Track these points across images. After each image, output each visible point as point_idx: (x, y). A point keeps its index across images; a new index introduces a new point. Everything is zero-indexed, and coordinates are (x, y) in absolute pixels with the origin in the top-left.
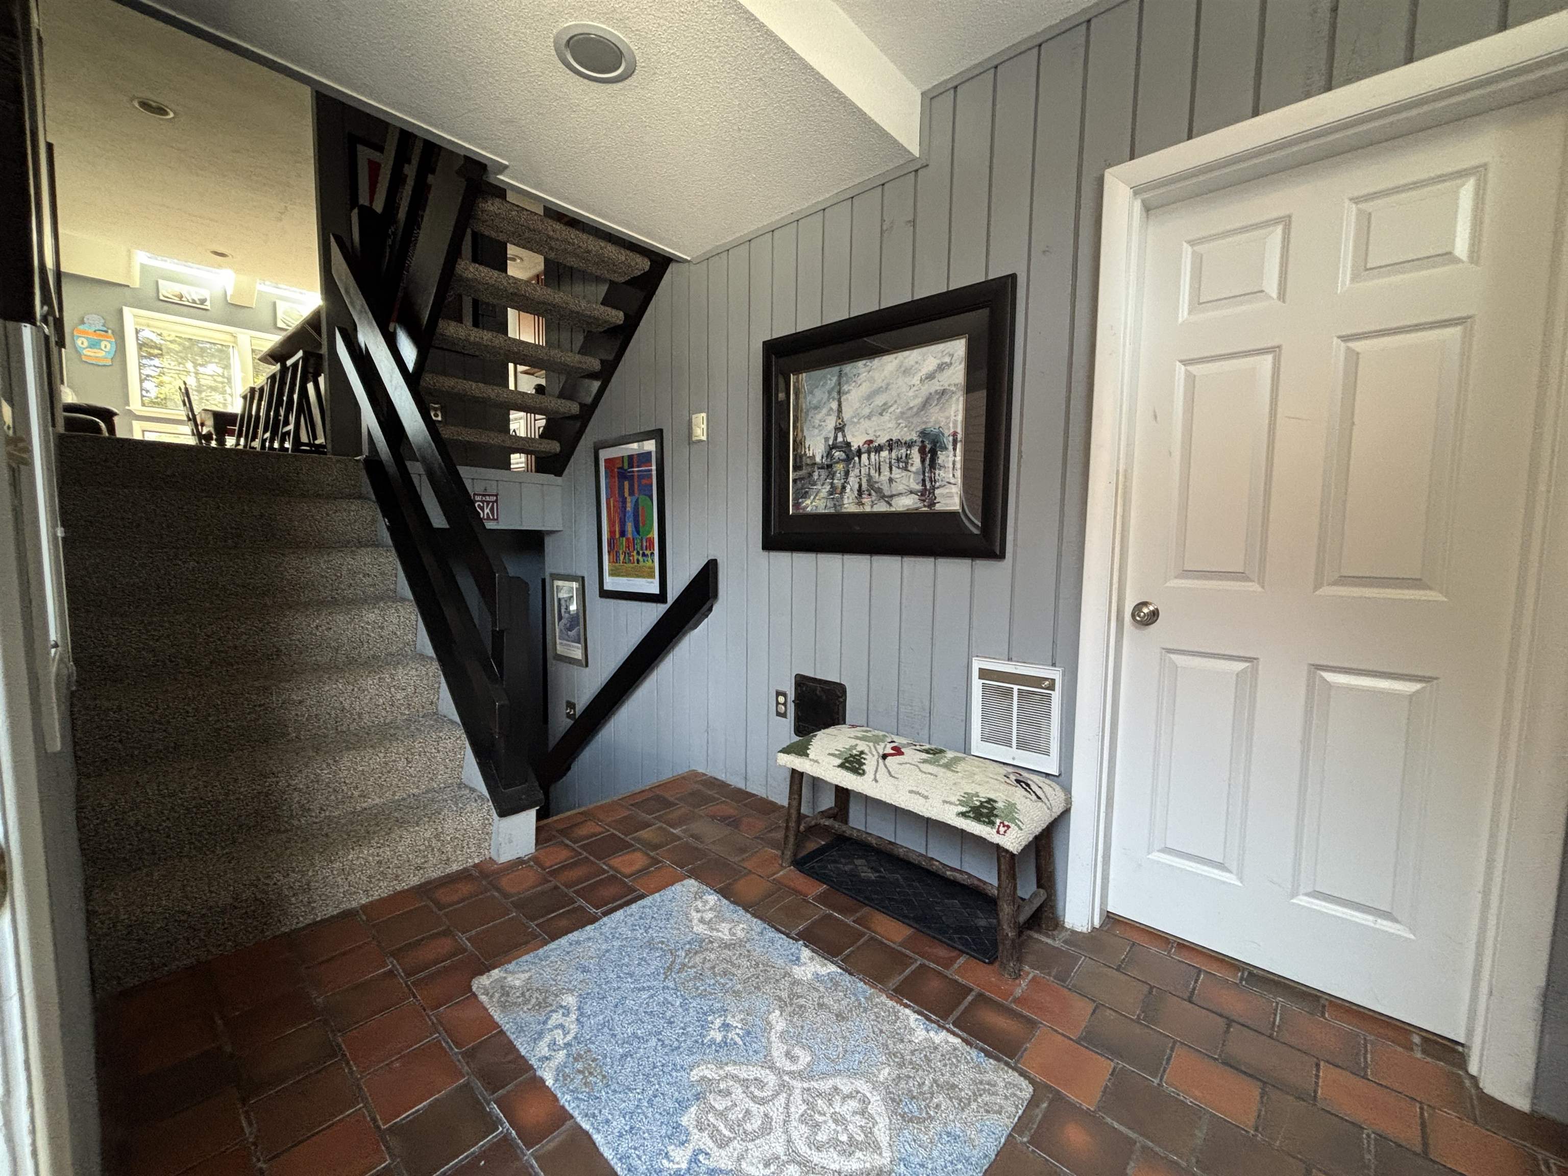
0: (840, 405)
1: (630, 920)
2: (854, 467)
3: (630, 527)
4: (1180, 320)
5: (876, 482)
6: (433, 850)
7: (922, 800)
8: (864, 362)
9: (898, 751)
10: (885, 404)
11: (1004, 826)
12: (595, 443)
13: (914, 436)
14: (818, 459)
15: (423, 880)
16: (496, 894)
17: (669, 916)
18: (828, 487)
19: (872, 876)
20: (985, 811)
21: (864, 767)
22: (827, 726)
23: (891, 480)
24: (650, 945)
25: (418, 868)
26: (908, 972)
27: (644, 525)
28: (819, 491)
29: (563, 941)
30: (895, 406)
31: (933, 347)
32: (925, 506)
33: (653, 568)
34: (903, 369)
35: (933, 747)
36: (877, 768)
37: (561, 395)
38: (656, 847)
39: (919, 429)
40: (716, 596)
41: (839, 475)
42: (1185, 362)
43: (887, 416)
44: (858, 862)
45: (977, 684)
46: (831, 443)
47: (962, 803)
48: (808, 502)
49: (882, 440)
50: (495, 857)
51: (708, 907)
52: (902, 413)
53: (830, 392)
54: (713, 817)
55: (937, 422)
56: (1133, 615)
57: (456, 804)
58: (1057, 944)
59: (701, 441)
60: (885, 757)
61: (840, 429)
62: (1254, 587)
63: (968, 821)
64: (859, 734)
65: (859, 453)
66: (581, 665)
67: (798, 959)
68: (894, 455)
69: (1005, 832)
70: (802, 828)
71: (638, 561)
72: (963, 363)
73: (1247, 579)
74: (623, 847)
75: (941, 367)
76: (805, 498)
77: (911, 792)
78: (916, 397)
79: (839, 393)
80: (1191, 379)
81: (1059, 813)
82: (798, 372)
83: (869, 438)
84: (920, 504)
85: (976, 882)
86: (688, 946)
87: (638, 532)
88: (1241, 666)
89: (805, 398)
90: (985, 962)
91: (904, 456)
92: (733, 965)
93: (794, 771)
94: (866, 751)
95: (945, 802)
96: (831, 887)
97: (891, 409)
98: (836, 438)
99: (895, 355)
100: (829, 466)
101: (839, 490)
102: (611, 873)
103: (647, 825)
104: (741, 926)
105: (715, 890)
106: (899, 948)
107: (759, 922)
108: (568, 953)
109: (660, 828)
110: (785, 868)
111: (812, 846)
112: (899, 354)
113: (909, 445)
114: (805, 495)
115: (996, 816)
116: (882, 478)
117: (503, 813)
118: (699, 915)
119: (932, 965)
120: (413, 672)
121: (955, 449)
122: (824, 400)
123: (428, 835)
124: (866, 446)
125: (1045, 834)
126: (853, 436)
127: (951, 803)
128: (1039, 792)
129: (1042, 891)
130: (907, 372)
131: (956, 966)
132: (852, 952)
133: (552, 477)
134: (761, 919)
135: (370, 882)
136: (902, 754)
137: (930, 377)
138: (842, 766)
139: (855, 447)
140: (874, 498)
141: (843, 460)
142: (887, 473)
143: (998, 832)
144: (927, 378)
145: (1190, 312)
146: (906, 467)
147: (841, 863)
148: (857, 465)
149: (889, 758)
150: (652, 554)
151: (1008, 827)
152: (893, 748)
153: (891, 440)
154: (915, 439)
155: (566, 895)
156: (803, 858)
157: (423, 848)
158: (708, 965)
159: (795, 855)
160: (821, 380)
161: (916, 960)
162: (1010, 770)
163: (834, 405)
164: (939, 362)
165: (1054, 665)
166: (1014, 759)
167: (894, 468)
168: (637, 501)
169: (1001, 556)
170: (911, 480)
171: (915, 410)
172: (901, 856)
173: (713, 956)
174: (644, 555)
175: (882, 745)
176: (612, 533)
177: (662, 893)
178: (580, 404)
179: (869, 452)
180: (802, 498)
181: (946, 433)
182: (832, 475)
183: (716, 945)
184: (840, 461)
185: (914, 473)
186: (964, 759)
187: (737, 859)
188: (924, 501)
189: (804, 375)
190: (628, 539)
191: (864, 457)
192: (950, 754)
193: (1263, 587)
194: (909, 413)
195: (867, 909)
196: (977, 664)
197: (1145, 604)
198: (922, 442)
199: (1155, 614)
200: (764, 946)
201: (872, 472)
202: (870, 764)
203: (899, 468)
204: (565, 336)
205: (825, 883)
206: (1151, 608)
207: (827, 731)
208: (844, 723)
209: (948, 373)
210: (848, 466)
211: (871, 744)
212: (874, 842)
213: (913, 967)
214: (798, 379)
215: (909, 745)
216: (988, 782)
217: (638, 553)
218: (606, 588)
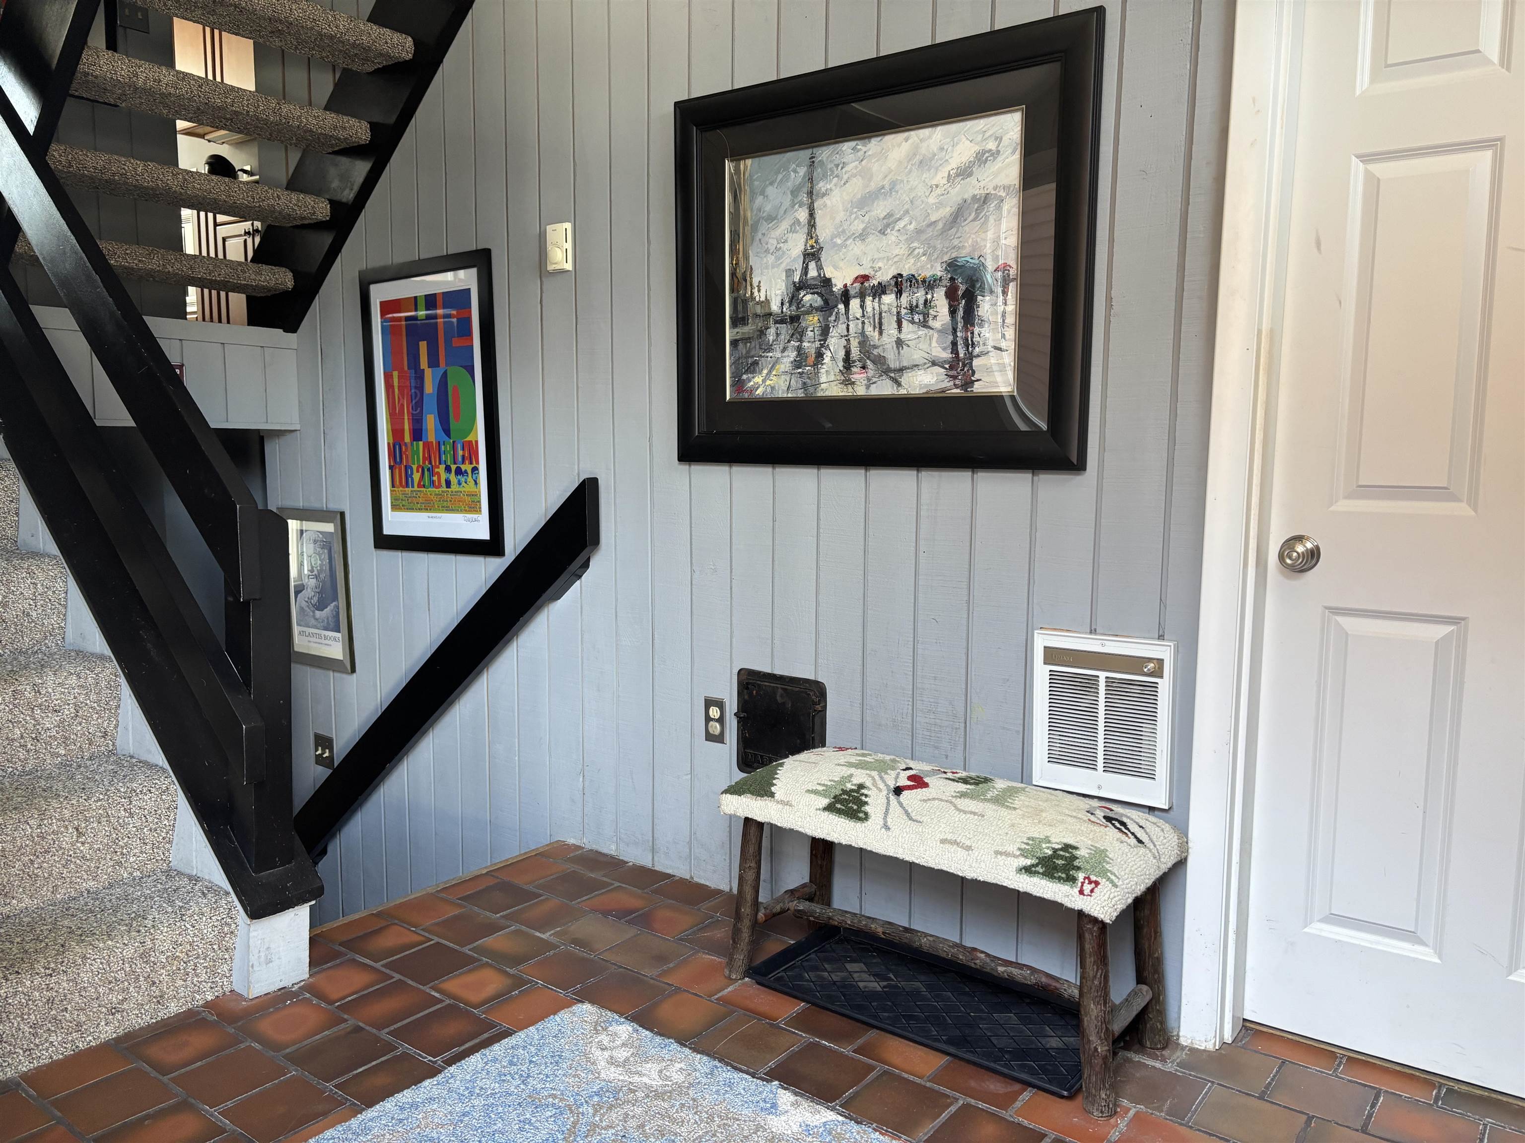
0: (812, 215)
1: (493, 1068)
2: (837, 319)
3: (431, 422)
4: (1358, 92)
5: (875, 347)
6: (137, 979)
7: (961, 853)
8: (852, 144)
9: (918, 782)
10: (889, 215)
11: (1090, 882)
12: (361, 273)
13: (938, 270)
14: (775, 307)
15: (121, 1032)
16: (256, 1045)
17: (557, 1058)
18: (792, 355)
19: (876, 986)
20: (1060, 862)
21: (867, 808)
22: (796, 750)
23: (899, 343)
24: (535, 1102)
25: (113, 1011)
26: (945, 1116)
27: (457, 418)
28: (777, 361)
29: (389, 1105)
30: (906, 220)
31: (969, 124)
32: (956, 386)
33: (477, 495)
34: (918, 158)
35: (973, 774)
36: (887, 810)
37: (293, 185)
38: (517, 960)
39: (946, 258)
40: (596, 542)
41: (810, 334)
42: (1365, 158)
43: (892, 236)
44: (850, 967)
45: (1041, 672)
46: (797, 279)
47: (1024, 853)
48: (758, 379)
49: (885, 275)
50: (239, 988)
51: (619, 1042)
52: (919, 232)
53: (794, 193)
54: (606, 913)
55: (975, 246)
56: (1281, 557)
57: (171, 902)
58: (1169, 1067)
59: (563, 272)
60: (898, 791)
61: (812, 255)
62: (1462, 509)
63: (1036, 880)
64: (853, 760)
65: (846, 297)
66: (344, 671)
67: (774, 1106)
68: (904, 300)
69: (1092, 891)
70: (761, 915)
71: (448, 483)
72: (1018, 152)
73: (1454, 498)
74: (458, 963)
75: (982, 158)
76: (754, 372)
77: (943, 841)
78: (940, 205)
79: (810, 193)
80: (1373, 185)
81: (1170, 865)
82: (739, 155)
83: (863, 272)
84: (947, 383)
85: (1044, 980)
86: (596, 1099)
87: (447, 432)
88: (1442, 630)
89: (752, 200)
90: (1062, 1097)
91: (921, 301)
92: (673, 1121)
93: (748, 821)
94: (868, 783)
95: (997, 853)
96: (813, 1004)
97: (901, 224)
98: (805, 270)
99: (906, 134)
100: (794, 319)
101: (811, 359)
102: (448, 1002)
103: (492, 929)
104: (678, 1066)
105: (626, 1018)
106: (928, 1084)
107: (705, 1058)
108: (401, 1121)
109: (517, 932)
110: (736, 980)
111: (775, 945)
112: (912, 133)
113: (930, 285)
114: (753, 368)
115: (1078, 868)
116: (885, 338)
117: (257, 912)
118: (607, 1054)
119: (981, 1105)
120: (73, 680)
121: (1005, 293)
122: (783, 208)
123: (129, 952)
124: (857, 285)
125: (1149, 897)
126: (836, 267)
127: (1007, 854)
128: (1140, 834)
129: (1145, 988)
130: (925, 163)
131: (1018, 1104)
132: (856, 1094)
133: (277, 333)
134: (708, 1055)
135: (35, 1035)
136: (926, 785)
137: (964, 172)
138: (829, 808)
139: (838, 286)
140: (871, 373)
141: (818, 309)
142: (894, 332)
143: (1081, 892)
144: (958, 175)
145: (1373, 81)
146: (925, 321)
147: (825, 970)
148: (843, 318)
149: (905, 793)
150: (475, 470)
151: (1097, 883)
152: (910, 778)
153: (901, 275)
154: (939, 274)
155: (378, 1039)
156: (765, 963)
157: (121, 975)
158: (632, 1123)
159: (751, 958)
160: (778, 172)
161: (957, 1099)
162: (1095, 803)
163: (802, 215)
164: (977, 148)
165: (1161, 637)
166: (1099, 787)
167: (905, 323)
168: (445, 374)
169: (1079, 466)
170: (934, 344)
171: (940, 225)
172: (925, 949)
173: (638, 1111)
174: (459, 472)
175: (893, 773)
176: (396, 433)
177: (540, 1025)
178: (331, 202)
179: (862, 296)
180: (746, 372)
181: (990, 265)
182: (799, 334)
183: (640, 1094)
184: (812, 309)
185: (939, 331)
186: (1023, 789)
187: (654, 972)
188: (954, 377)
189: (749, 162)
190: (427, 445)
191: (855, 303)
192: (1000, 784)
193: (1475, 510)
194: (930, 232)
195: (873, 1034)
196: (1041, 641)
197: (1300, 539)
198: (952, 279)
199: (1314, 555)
200: (718, 1091)
201: (869, 329)
202: (875, 803)
203: (912, 322)
204: (296, 77)
205: (803, 1001)
206: (1309, 545)
207: (797, 757)
208: (824, 745)
209: (993, 167)
210: (826, 319)
211: (875, 774)
212: (880, 930)
213: (953, 1109)
214: (737, 169)
215: (934, 772)
216: (1062, 822)
217: (448, 469)
218: (387, 531)
